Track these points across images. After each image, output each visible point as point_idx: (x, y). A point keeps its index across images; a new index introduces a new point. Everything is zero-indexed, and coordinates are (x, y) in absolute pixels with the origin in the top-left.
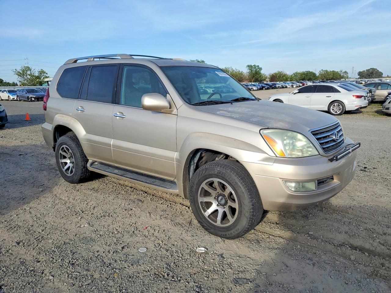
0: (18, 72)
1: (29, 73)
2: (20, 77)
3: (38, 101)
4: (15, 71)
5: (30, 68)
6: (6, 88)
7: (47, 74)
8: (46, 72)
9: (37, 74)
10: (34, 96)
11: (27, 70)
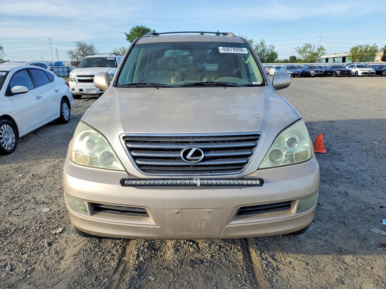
0: (299, 50)
1: (308, 50)
2: (300, 54)
3: (294, 77)
4: (297, 48)
5: (311, 45)
6: (282, 64)
7: (325, 50)
8: (325, 49)
9: (315, 51)
10: (291, 73)
11: (307, 48)
